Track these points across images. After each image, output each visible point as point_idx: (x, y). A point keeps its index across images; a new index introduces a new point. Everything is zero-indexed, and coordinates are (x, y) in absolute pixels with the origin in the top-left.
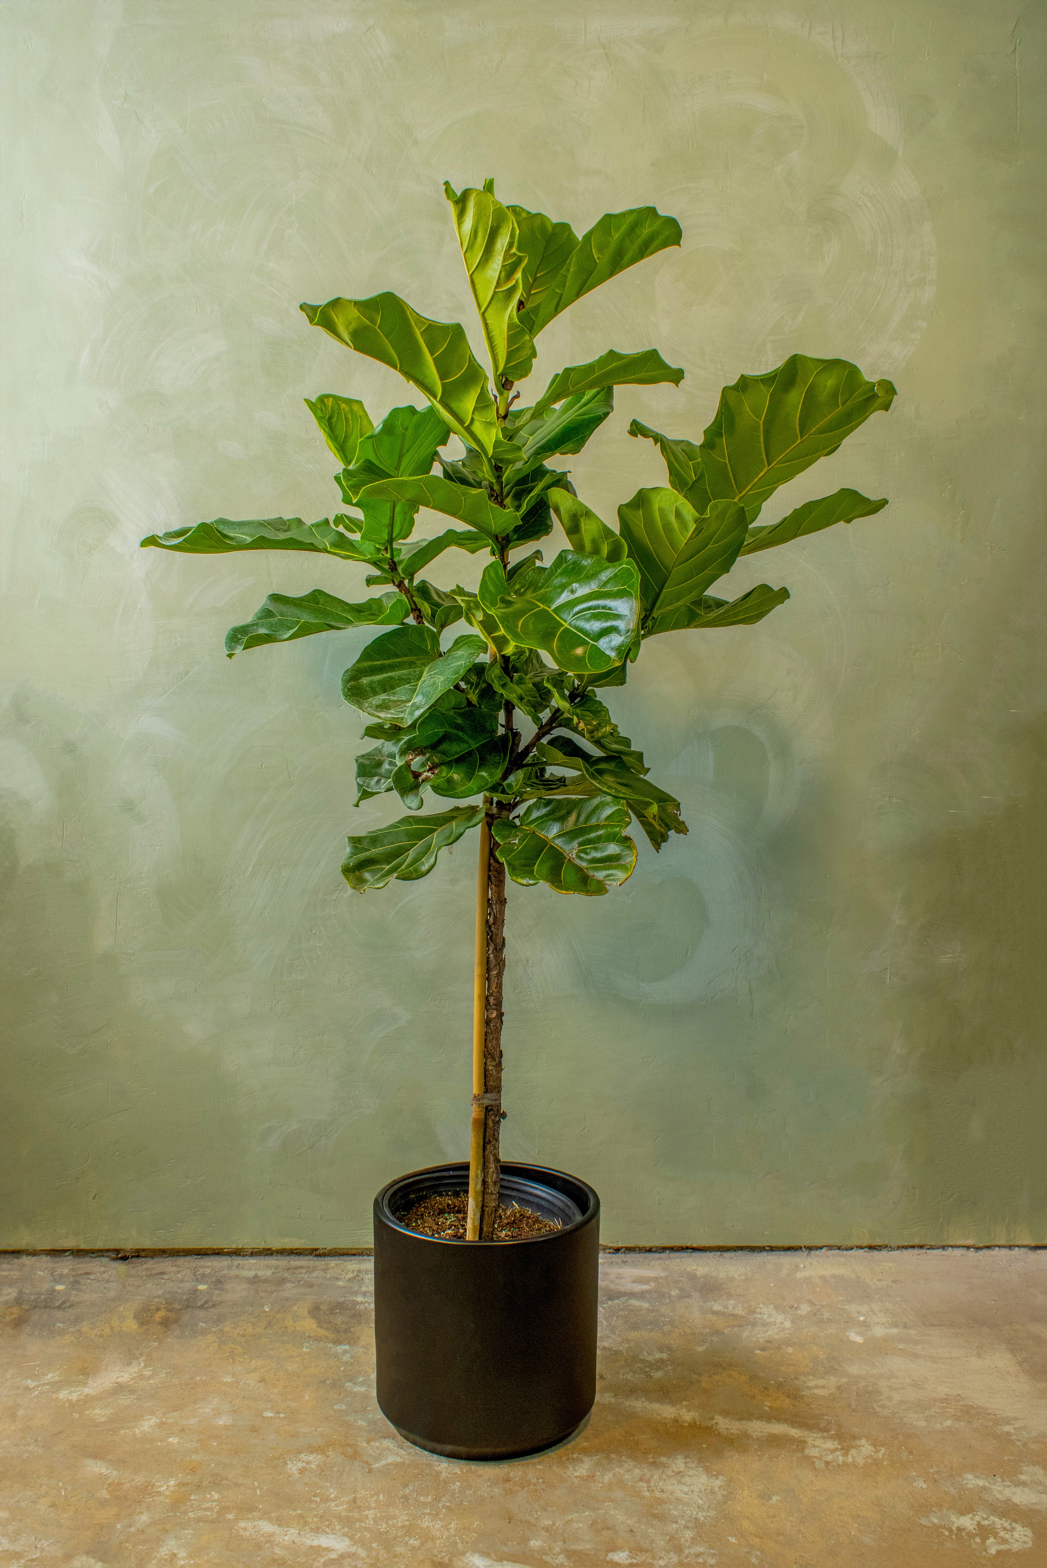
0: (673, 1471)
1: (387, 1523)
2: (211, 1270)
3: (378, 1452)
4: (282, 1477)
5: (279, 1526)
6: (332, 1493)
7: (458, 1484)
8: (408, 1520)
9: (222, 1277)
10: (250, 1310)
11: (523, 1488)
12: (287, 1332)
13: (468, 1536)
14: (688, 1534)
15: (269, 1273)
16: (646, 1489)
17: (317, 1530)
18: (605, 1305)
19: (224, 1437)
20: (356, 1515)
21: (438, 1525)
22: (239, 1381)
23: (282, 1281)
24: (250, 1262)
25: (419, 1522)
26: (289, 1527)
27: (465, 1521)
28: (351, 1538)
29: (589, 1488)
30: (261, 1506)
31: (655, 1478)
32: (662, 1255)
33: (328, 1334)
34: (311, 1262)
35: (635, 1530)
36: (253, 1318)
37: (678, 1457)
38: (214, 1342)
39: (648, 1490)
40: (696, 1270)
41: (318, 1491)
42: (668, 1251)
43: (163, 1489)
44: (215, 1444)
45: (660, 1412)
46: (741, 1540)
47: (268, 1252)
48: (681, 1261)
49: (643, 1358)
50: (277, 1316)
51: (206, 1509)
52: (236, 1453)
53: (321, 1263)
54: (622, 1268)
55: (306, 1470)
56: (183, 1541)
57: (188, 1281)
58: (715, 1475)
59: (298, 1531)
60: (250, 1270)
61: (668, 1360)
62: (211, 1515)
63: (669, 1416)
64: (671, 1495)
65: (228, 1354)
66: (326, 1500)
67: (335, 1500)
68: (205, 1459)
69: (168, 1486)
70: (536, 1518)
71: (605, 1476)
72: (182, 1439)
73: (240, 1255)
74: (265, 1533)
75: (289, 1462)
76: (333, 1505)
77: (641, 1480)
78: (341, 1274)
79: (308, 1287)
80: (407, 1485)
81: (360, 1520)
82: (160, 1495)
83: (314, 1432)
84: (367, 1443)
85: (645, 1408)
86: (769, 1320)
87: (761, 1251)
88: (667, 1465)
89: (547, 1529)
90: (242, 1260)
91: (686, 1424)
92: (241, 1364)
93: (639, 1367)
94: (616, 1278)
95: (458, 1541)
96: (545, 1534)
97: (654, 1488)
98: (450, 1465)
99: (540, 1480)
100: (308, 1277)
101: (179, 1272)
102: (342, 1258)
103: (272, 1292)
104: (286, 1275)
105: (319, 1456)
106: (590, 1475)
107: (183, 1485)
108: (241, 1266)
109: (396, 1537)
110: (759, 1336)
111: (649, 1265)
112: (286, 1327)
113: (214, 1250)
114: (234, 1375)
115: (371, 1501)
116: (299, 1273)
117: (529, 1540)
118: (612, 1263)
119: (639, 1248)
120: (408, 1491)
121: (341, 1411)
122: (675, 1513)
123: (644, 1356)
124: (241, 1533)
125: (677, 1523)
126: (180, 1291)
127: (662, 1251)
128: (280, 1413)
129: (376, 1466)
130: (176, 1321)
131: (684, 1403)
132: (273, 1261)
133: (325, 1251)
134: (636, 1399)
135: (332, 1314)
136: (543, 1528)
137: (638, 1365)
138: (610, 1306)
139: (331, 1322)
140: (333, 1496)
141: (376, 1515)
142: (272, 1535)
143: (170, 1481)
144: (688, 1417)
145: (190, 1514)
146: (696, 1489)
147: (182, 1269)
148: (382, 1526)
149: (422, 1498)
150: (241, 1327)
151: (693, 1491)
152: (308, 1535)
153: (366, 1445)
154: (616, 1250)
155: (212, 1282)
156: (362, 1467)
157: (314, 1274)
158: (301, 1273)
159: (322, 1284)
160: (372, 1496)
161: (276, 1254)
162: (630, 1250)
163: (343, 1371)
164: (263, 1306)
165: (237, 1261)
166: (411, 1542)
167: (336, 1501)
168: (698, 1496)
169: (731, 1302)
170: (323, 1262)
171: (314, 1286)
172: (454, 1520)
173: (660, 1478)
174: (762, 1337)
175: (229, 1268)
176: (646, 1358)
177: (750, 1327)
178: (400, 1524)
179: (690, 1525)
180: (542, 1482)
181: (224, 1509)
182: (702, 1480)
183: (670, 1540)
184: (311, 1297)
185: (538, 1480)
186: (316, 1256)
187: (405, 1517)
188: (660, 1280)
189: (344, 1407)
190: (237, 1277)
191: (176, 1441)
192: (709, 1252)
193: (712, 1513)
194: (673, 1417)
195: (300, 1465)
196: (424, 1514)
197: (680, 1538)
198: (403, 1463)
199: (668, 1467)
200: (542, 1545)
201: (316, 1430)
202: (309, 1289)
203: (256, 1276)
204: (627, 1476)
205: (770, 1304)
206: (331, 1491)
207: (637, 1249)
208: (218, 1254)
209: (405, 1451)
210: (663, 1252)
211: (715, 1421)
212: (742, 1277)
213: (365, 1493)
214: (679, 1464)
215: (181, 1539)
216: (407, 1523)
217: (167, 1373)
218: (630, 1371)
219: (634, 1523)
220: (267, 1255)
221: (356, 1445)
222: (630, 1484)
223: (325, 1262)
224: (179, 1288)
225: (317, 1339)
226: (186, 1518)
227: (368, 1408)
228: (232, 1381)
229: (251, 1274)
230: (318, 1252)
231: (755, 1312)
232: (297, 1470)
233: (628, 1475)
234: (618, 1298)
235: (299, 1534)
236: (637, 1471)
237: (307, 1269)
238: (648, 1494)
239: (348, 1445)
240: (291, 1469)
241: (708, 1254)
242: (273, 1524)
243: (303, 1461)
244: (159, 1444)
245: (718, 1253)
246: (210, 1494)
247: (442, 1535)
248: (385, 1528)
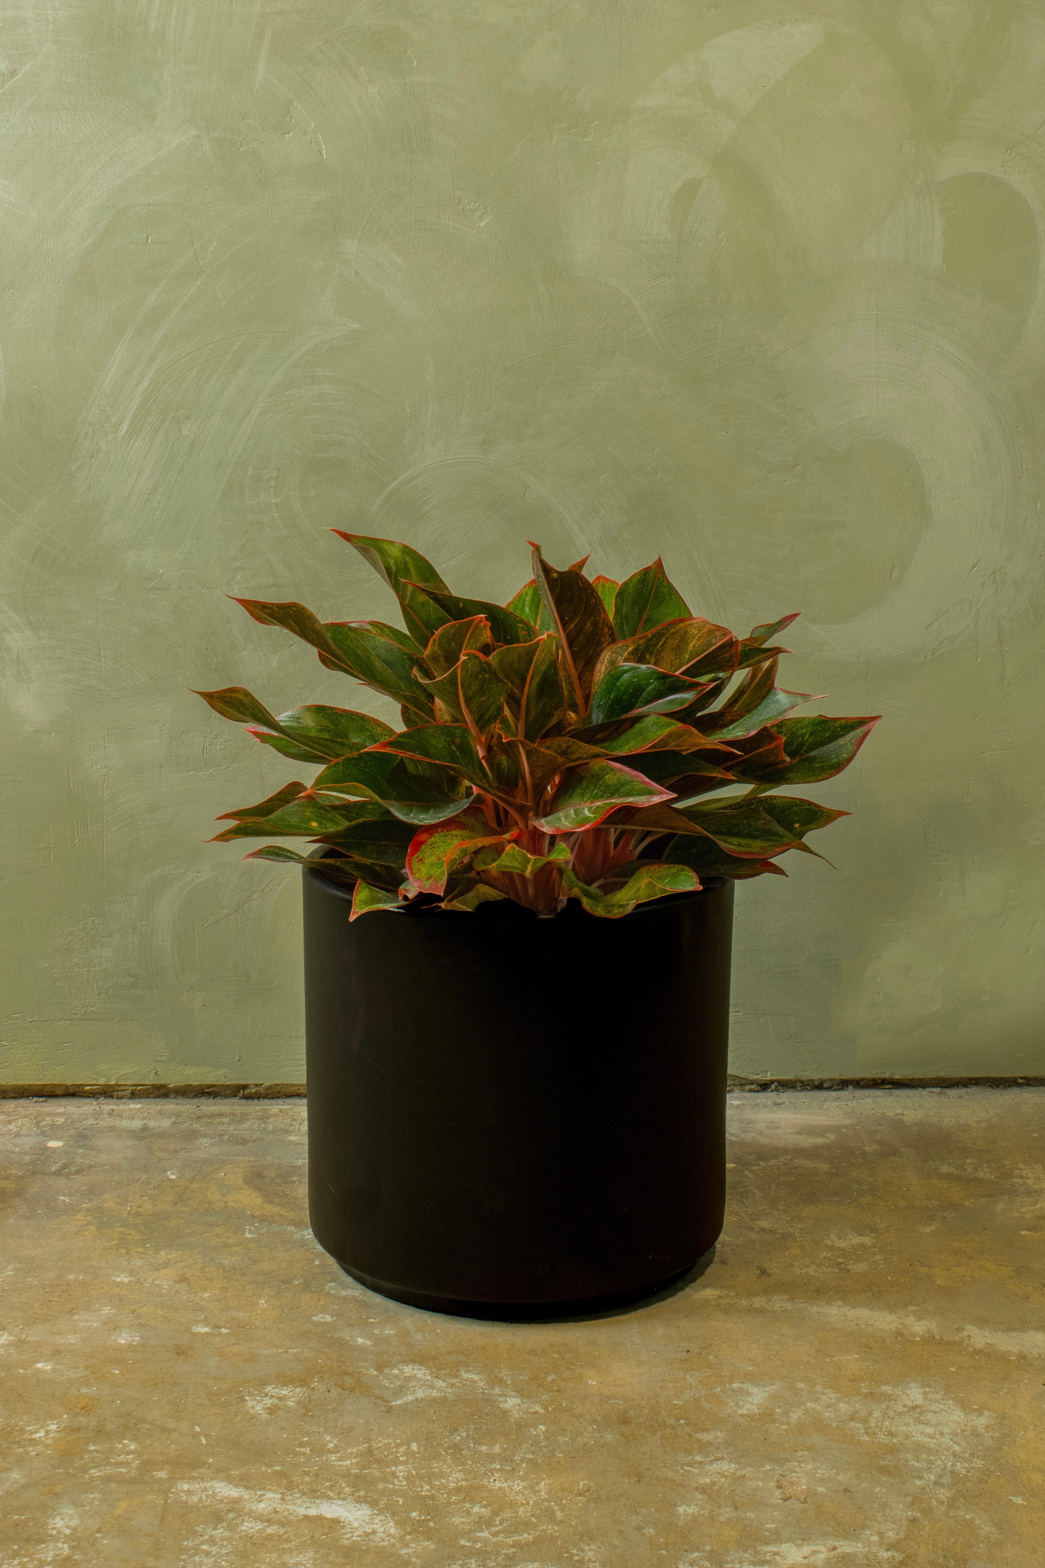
0: (905, 1406)
1: (430, 1484)
2: (66, 1119)
3: (398, 1383)
4: (239, 1418)
5: (247, 1488)
6: (329, 1442)
7: (542, 1428)
8: (466, 1480)
9: (85, 1129)
10: (144, 1177)
11: (654, 1432)
12: (213, 1209)
13: (571, 1499)
14: (943, 1494)
15: (166, 1123)
16: (863, 1431)
17: (314, 1494)
18: (754, 1168)
19: (130, 1362)
20: (377, 1473)
21: (518, 1485)
22: (141, 1280)
23: (191, 1136)
24: (131, 1106)
25: (485, 1482)
26: (264, 1489)
27: (562, 1480)
28: (373, 1504)
29: (766, 1431)
30: (211, 1460)
31: (875, 1415)
32: (842, 1094)
33: (282, 1212)
34: (236, 1107)
35: (852, 1490)
36: (150, 1189)
37: (911, 1385)
38: (90, 1224)
39: (867, 1433)
40: (902, 1114)
41: (306, 1439)
42: (851, 1087)
43: (37, 1435)
44: (117, 1372)
45: (870, 1323)
46: (1032, 1500)
47: (161, 1092)
48: (874, 1102)
49: (830, 1243)
50: (192, 1186)
51: (118, 1464)
52: (155, 1384)
53: (255, 1108)
54: (776, 1113)
55: (279, 1408)
56: (87, 1509)
57: (28, 1136)
58: (976, 1410)
59: (280, 1496)
60: (133, 1118)
61: (875, 1247)
62: (128, 1473)
63: (887, 1327)
64: (907, 1439)
65: (116, 1242)
66: (321, 1451)
67: (336, 1450)
68: (104, 1393)
69: (47, 1431)
70: (683, 1475)
71: (791, 1414)
72: (59, 1364)
73: (112, 1097)
74: (226, 1498)
75: (248, 1398)
76: (333, 1458)
77: (852, 1419)
78: (292, 1125)
79: (238, 1143)
80: (456, 1430)
81: (385, 1480)
82: (36, 1445)
83: (284, 1355)
84: (376, 1370)
85: (845, 1315)
86: (1036, 1187)
87: (1010, 1086)
88: (893, 1397)
89: (703, 1490)
90: (116, 1105)
91: (918, 1339)
92: (142, 1256)
93: (825, 1258)
94: (768, 1127)
95: (556, 1508)
96: (700, 1496)
97: (876, 1430)
98: (524, 1400)
99: (682, 1421)
100: (235, 1130)
101: (10, 1122)
102: (289, 1101)
103: (176, 1151)
104: (196, 1126)
105: (299, 1389)
106: (764, 1414)
107: (72, 1430)
108: (115, 1113)
109: (449, 1504)
110: (1024, 1210)
111: (821, 1108)
112: (210, 1203)
113: (67, 1087)
114: (131, 1272)
115: (397, 1452)
116: (219, 1124)
117: (675, 1505)
118: (757, 1105)
119: (801, 1082)
120: (459, 1438)
121: (325, 1323)
122: (916, 1464)
123: (833, 1241)
124: (184, 1498)
125: (921, 1478)
126: (17, 1150)
127: (840, 1087)
128: (221, 1328)
129: (398, 1403)
130: (18, 1193)
131: (910, 1308)
132: (170, 1106)
133: (259, 1089)
134: (827, 1303)
135: (287, 1183)
136: (697, 1489)
137: (824, 1254)
138: (764, 1169)
139: (287, 1195)
140: (331, 1445)
141: (409, 1472)
142: (238, 1500)
143: (48, 1425)
144: (919, 1328)
145: (92, 1471)
146: (946, 1430)
147: (16, 1117)
148: (422, 1487)
149: (484, 1448)
150: (131, 1202)
151: (941, 1434)
152: (299, 1501)
153: (375, 1373)
154: (761, 1085)
155: (71, 1136)
156: (375, 1404)
157: (246, 1125)
158: (223, 1123)
159: (261, 1139)
160: (398, 1446)
161: (174, 1096)
162: (786, 1085)
163: (319, 1266)
164: (166, 1172)
165: (108, 1105)
166: (476, 1509)
167: (338, 1452)
168: (952, 1440)
169: (968, 1161)
170: (258, 1108)
171: (248, 1142)
172: (544, 1479)
173: (885, 1416)
174: (1029, 1212)
175: (97, 1115)
176: (837, 1245)
177: (1006, 1197)
178: (452, 1485)
179: (944, 1480)
180: (685, 1423)
181: (148, 1465)
182: (955, 1418)
183: (913, 1503)
184: (247, 1159)
185: (678, 1420)
186: (245, 1097)
187: (460, 1476)
188: (844, 1130)
189: (328, 1319)
190: (112, 1129)
191: (49, 1367)
192: (921, 1089)
193: (979, 1463)
194: (893, 1329)
195: (268, 1402)
196: (492, 1471)
197: (930, 1499)
198: (445, 1399)
199: (895, 1400)
200: (698, 1512)
201: (286, 1352)
202: (240, 1147)
203: (145, 1128)
204: (827, 1414)
205: (1036, 1163)
206: (328, 1438)
207: (799, 1084)
208: (73, 1095)
209: (444, 1381)
210: (842, 1089)
211: (966, 1333)
212: (983, 1125)
213: (386, 1441)
214: (914, 1394)
215: (84, 1506)
216: (464, 1483)
217: (17, 1269)
218: (811, 1263)
219: (850, 1479)
220: (158, 1097)
221: (359, 1373)
222: (834, 1425)
223: (261, 1108)
224: (15, 1145)
225: (265, 1220)
226: (87, 1476)
227: (372, 1320)
228: (130, 1281)
229: (137, 1124)
230: (247, 1091)
231: (1012, 1175)
232: (264, 1409)
233: (830, 1412)
234: (776, 1157)
235: (282, 1499)
236: (843, 1406)
237: (232, 1118)
238: (866, 1438)
239: (346, 1373)
240: (253, 1407)
241: (920, 1091)
242: (236, 1486)
243: (272, 1396)
244: (21, 1371)
245: (938, 1090)
246: (120, 1443)
247: (526, 1499)
248: (428, 1491)
